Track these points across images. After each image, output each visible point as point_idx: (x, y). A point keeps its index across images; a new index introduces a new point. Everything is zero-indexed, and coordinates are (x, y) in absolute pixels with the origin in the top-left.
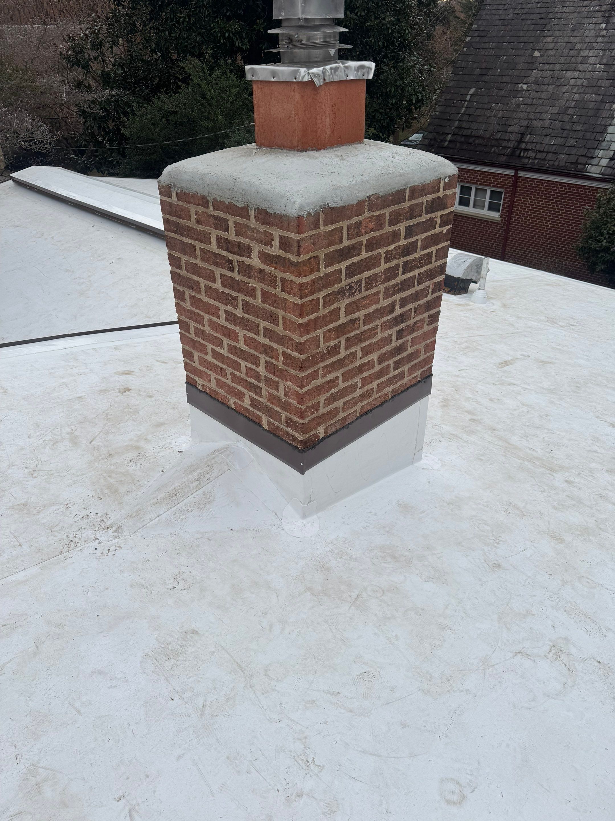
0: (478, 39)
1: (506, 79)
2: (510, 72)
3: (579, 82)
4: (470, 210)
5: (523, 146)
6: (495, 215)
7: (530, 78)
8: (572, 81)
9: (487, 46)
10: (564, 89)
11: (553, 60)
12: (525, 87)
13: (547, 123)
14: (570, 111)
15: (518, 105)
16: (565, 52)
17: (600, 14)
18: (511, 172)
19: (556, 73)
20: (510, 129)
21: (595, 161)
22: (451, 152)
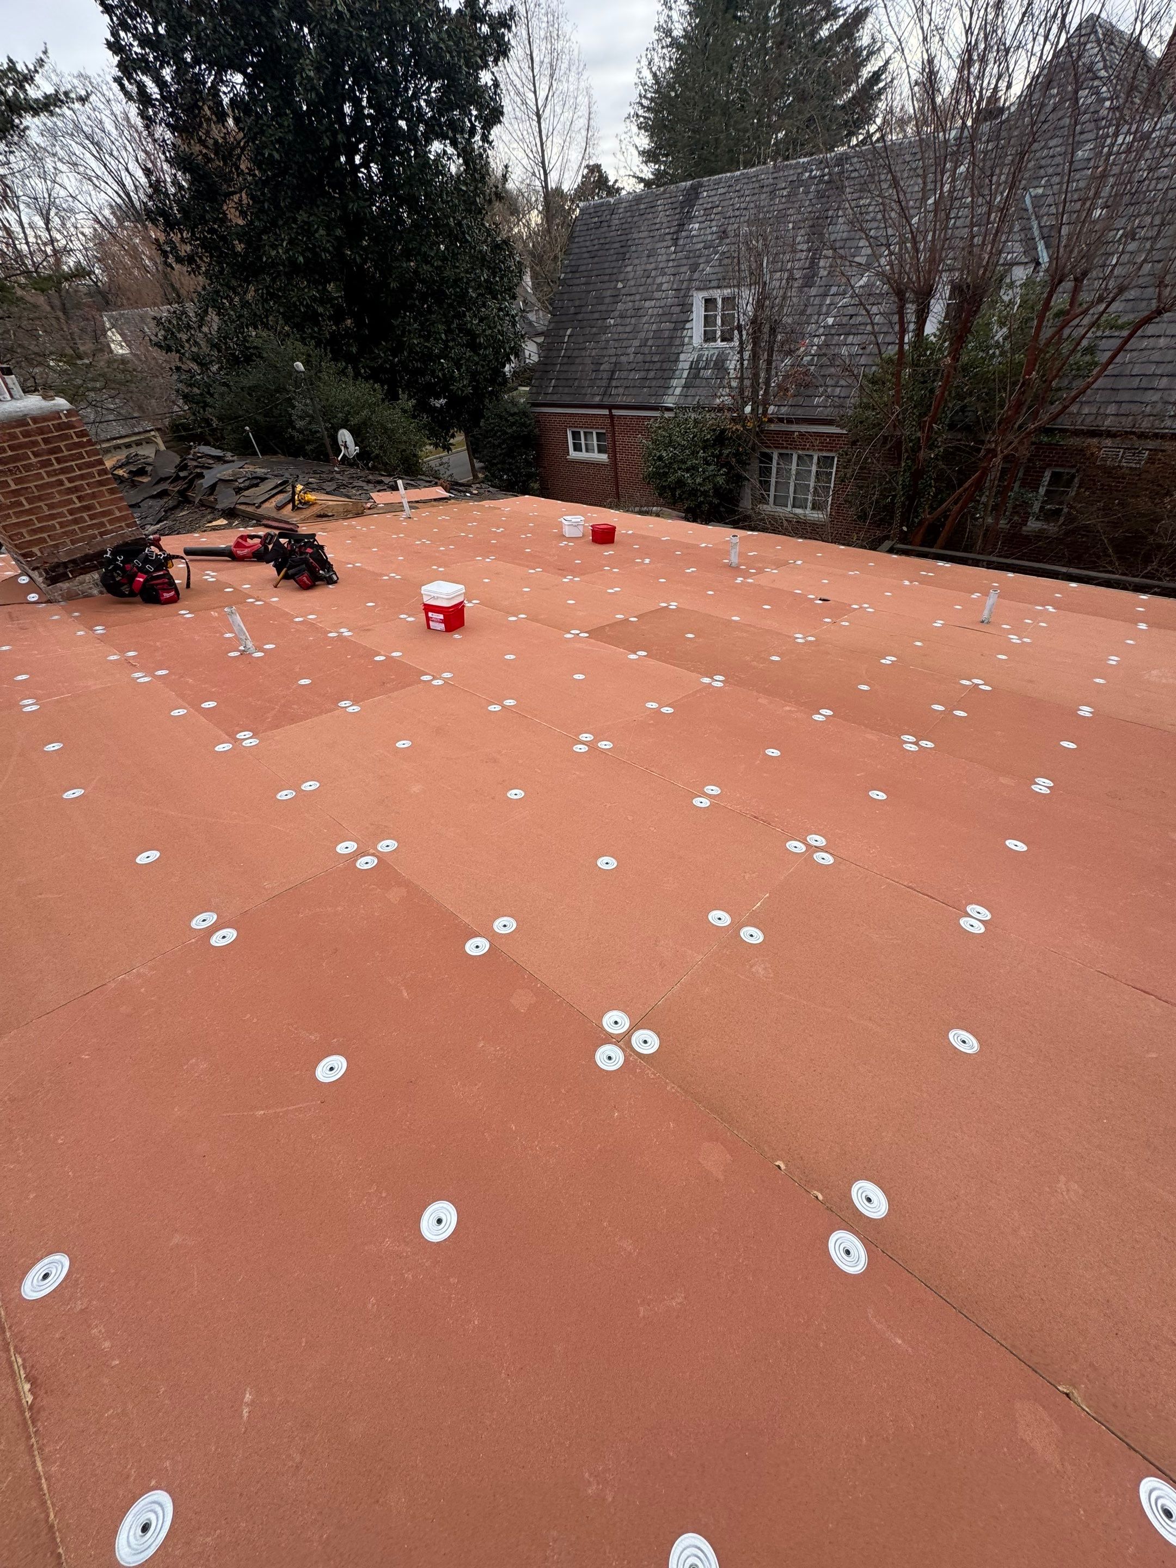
0: (570, 276)
1: (596, 316)
2: (600, 308)
3: (656, 311)
4: (583, 455)
5: (614, 383)
6: (604, 457)
7: (616, 312)
9: (577, 282)
10: (644, 319)
11: (633, 290)
12: (612, 321)
13: (632, 358)
14: (650, 343)
15: (608, 341)
16: (643, 280)
17: (669, 237)
18: (606, 412)
19: (637, 305)
21: (670, 391)
22: (555, 397)
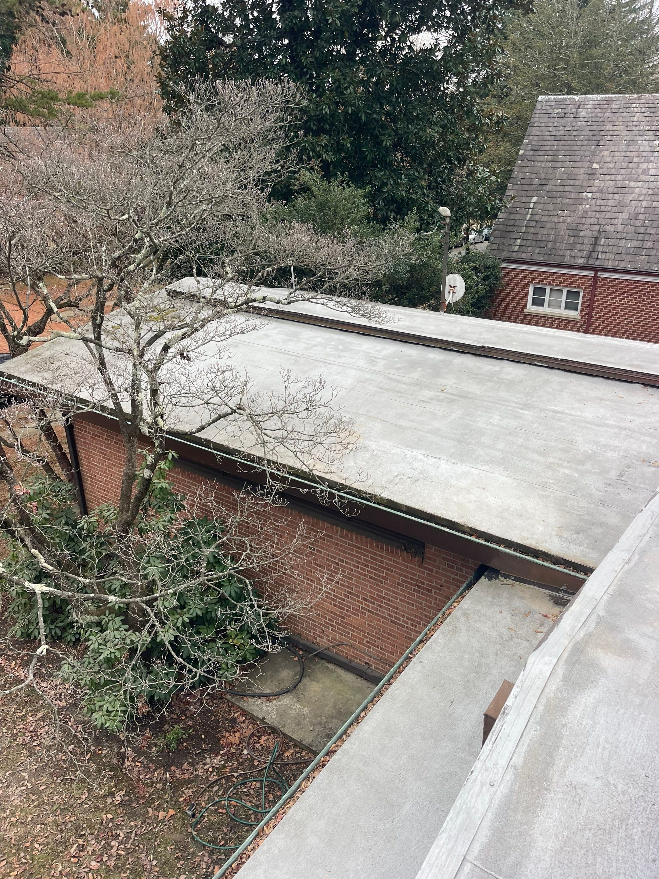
0: (531, 153)
1: (567, 189)
2: (572, 182)
3: (644, 191)
4: (545, 310)
5: (600, 249)
6: (573, 314)
7: (593, 188)
8: (637, 191)
9: (542, 158)
10: (631, 197)
11: (613, 171)
12: (589, 195)
13: (620, 228)
14: (641, 217)
15: (586, 212)
16: (624, 165)
17: (652, 133)
18: (590, 273)
19: (619, 184)
20: (582, 234)
22: (524, 256)
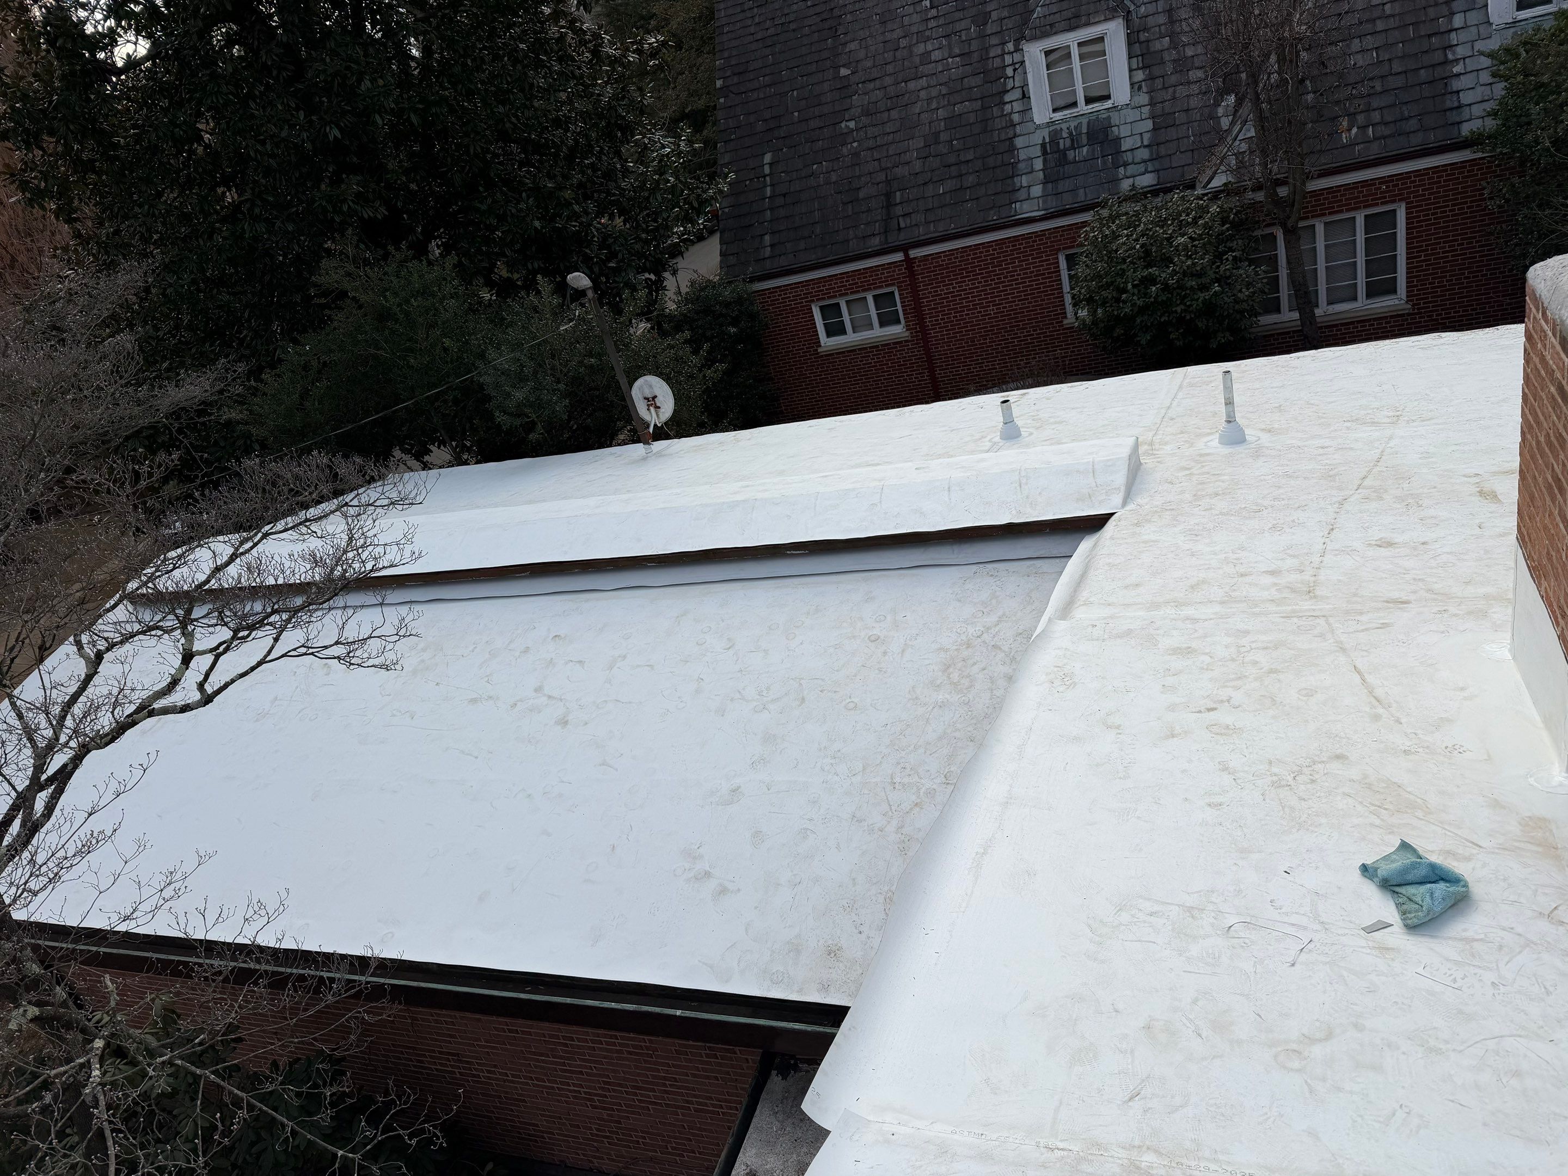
0: (736, 79)
1: (813, 124)
2: (817, 111)
3: (934, 92)
4: (851, 338)
5: (899, 210)
6: (897, 331)
7: (853, 110)
8: (923, 94)
9: (756, 85)
10: (917, 108)
11: (875, 73)
12: (852, 125)
13: (918, 166)
14: (944, 137)
15: (856, 154)
16: (889, 56)
18: (899, 257)
19: (892, 91)
20: (861, 194)
21: (1022, 194)
22: (783, 262)
